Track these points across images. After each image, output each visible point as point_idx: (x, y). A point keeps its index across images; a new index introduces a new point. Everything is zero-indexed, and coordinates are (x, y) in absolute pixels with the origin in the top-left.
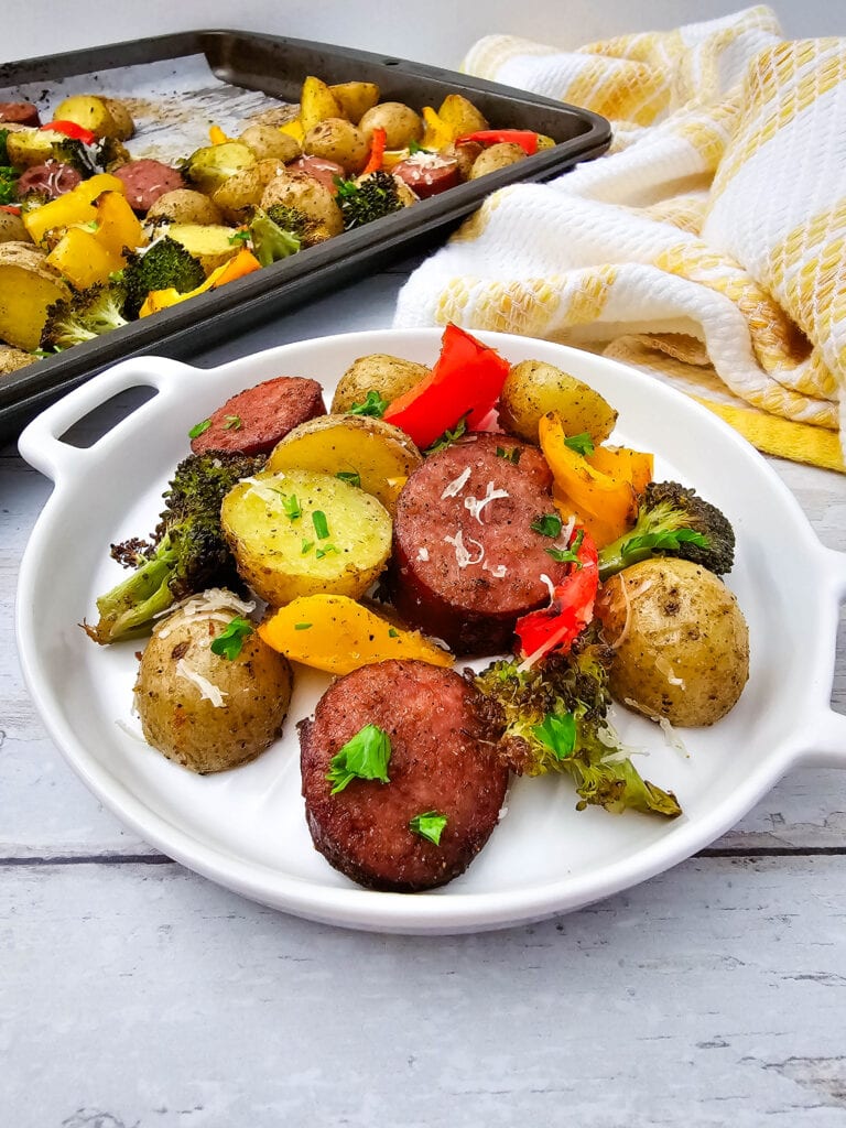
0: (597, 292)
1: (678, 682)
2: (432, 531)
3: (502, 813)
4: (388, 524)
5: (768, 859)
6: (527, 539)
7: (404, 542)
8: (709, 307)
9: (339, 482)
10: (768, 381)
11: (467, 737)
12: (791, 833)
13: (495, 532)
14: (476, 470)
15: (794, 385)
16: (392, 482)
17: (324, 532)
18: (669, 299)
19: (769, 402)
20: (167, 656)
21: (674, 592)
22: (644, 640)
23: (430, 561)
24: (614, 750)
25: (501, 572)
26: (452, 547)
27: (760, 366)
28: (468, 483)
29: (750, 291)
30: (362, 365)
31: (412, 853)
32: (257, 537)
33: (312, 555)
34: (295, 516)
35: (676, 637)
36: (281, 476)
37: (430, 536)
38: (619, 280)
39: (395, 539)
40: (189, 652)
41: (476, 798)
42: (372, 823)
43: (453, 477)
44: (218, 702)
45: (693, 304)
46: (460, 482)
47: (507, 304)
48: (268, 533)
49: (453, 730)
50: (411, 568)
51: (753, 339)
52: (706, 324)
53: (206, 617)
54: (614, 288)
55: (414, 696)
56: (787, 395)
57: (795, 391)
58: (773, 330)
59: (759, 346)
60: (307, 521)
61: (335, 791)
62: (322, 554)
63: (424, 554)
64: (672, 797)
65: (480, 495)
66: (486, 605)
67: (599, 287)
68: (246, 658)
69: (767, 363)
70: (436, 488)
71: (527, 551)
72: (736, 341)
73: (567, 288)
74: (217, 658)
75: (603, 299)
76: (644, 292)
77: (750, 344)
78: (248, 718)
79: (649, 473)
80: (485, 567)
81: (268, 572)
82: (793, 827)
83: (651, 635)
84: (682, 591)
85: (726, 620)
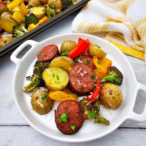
0: (106, 27)
1: (111, 105)
2: (75, 79)
4: (68, 77)
5: (122, 129)
6: (90, 80)
7: (71, 81)
8: (125, 31)
9: (60, 69)
10: (134, 43)
11: (79, 113)
13: (85, 78)
14: (82, 68)
15: (138, 44)
16: (69, 69)
17: (58, 79)
18: (118, 29)
19: (134, 47)
20: (35, 99)
21: (112, 91)
22: (106, 98)
23: (74, 84)
24: (100, 116)
25: (85, 86)
26: (78, 82)
28: (81, 70)
29: (133, 27)
30: (65, 43)
31: (70, 130)
32: (48, 80)
33: (56, 83)
34: (54, 76)
35: (111, 98)
36: (52, 68)
37: (74, 80)
38: (110, 25)
39: (69, 80)
40: (38, 99)
41: (80, 122)
42: (65, 126)
43: (79, 69)
44: (43, 107)
45: (122, 30)
47: (90, 28)
48: (50, 79)
49: (77, 112)
51: (132, 36)
52: (124, 34)
53: (41, 93)
54: (109, 26)
56: (137, 46)
58: (136, 34)
60: (56, 77)
62: (58, 83)
63: (73, 83)
64: (108, 121)
65: (83, 72)
66: (83, 91)
67: (106, 26)
68: (47, 99)
69: (134, 40)
70: (76, 71)
71: (90, 82)
72: (129, 37)
73: (101, 26)
74: (42, 100)
75: (107, 28)
76: (114, 27)
78: (47, 108)
79: (111, 65)
80: (83, 85)
81: (50, 87)
82: (127, 124)
83: (107, 98)
84: (113, 91)
85: (119, 96)
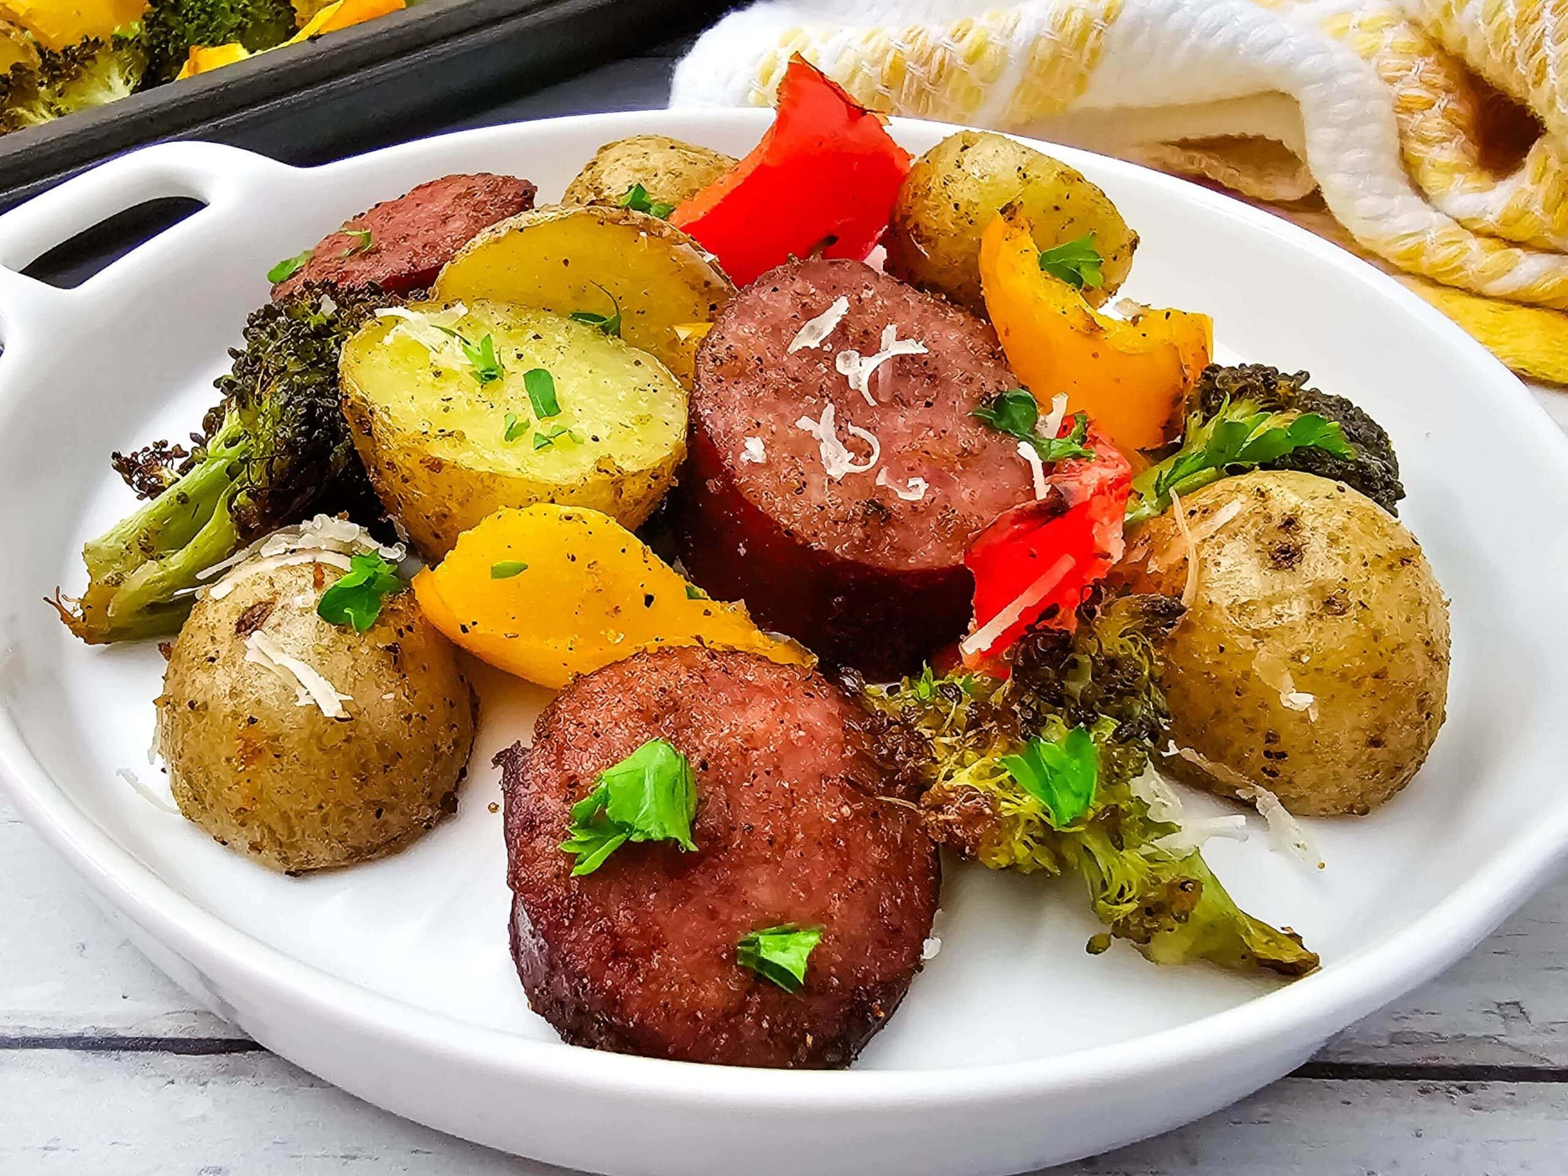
0: (1083, 39)
1: (1302, 701)
2: (770, 408)
3: (931, 948)
4: (680, 399)
5: (1499, 1088)
6: (967, 436)
7: (715, 424)
8: (1311, 60)
9: (576, 327)
10: (1434, 216)
11: (855, 790)
12: (1547, 1040)
13: (901, 421)
14: (858, 306)
15: (1490, 221)
16: (683, 333)
17: (550, 407)
18: (1231, 47)
19: (1438, 257)
20: (227, 628)
21: (1290, 523)
22: (1229, 621)
23: (769, 464)
24: (1167, 829)
25: (916, 491)
26: (811, 441)
27: (1419, 190)
28: (843, 327)
29: (1400, 36)
30: (613, 154)
31: (743, 1007)
32: (412, 408)
33: (526, 444)
34: (489, 377)
35: (1297, 610)
36: (460, 310)
37: (766, 418)
38: (1129, 13)
39: (695, 425)
40: (273, 620)
41: (875, 914)
42: (658, 943)
43: (810, 313)
44: (332, 708)
45: (1278, 54)
46: (828, 322)
47: (897, 71)
48: (436, 404)
49: (823, 776)
50: (728, 476)
51: (1402, 134)
52: (1307, 96)
53: (307, 558)
54: (1119, 28)
55: (742, 705)
56: (1475, 244)
57: (1491, 236)
58: (1446, 113)
59: (1416, 148)
60: (514, 386)
61: (577, 871)
62: (545, 443)
63: (755, 449)
64: (1295, 937)
65: (868, 345)
66: (884, 556)
67: (1086, 28)
68: (385, 637)
69: (1432, 180)
70: (779, 332)
71: (966, 454)
72: (1372, 130)
73: (1023, 32)
74: (331, 632)
75: (1094, 53)
76: (1182, 33)
77: (1395, 143)
78: (392, 756)
79: (1205, 350)
80: (881, 480)
81: (436, 466)
82: (1549, 1029)
83: (1243, 608)
84: (1307, 521)
85: (1405, 577)
